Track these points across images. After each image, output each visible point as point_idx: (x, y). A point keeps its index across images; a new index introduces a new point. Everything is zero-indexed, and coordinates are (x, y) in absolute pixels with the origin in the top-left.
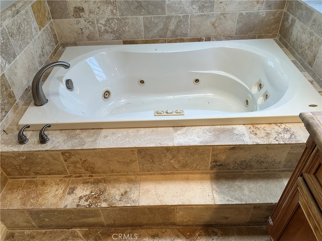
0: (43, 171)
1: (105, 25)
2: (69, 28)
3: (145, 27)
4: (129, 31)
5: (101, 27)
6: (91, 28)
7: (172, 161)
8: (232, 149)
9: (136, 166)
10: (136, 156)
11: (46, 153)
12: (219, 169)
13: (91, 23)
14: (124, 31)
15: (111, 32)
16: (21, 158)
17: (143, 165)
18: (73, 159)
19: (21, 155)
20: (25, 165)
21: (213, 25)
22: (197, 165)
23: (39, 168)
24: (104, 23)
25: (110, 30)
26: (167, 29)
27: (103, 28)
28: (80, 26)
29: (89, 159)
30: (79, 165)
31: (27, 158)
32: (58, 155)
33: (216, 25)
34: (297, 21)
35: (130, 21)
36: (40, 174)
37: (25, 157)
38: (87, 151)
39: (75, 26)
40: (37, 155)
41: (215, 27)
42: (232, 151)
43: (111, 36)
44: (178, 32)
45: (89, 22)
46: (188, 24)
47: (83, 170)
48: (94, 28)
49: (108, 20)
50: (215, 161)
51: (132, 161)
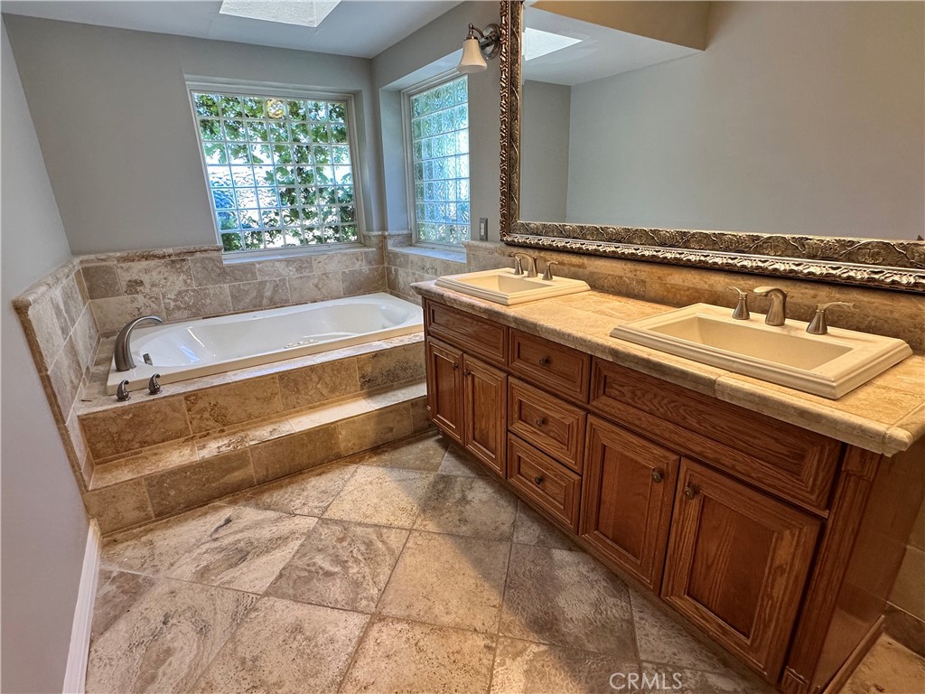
0: (154, 437)
1: (175, 300)
2: (118, 309)
3: (233, 296)
4: (211, 303)
5: (169, 303)
6: (153, 305)
7: (319, 386)
8: (375, 356)
9: (278, 403)
10: (278, 385)
11: (164, 402)
12: (370, 387)
13: (154, 299)
14: (204, 305)
15: (185, 309)
16: (125, 417)
17: (286, 399)
18: (200, 405)
19: (126, 411)
20: (128, 430)
21: (317, 286)
22: (346, 386)
23: (149, 432)
24: (173, 297)
25: (182, 306)
26: (262, 297)
27: (172, 304)
28: (135, 305)
29: (221, 402)
30: (206, 415)
31: (134, 415)
32: (180, 401)
33: (320, 286)
34: (399, 269)
35: (212, 292)
36: (149, 445)
37: (131, 415)
38: (218, 389)
39: (129, 305)
40: (150, 407)
41: (319, 289)
42: (376, 358)
43: (186, 313)
44: (277, 298)
45: (150, 298)
46: (287, 288)
47: (211, 423)
48: (159, 305)
49: (180, 293)
50: (363, 377)
51: (274, 395)
